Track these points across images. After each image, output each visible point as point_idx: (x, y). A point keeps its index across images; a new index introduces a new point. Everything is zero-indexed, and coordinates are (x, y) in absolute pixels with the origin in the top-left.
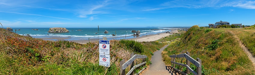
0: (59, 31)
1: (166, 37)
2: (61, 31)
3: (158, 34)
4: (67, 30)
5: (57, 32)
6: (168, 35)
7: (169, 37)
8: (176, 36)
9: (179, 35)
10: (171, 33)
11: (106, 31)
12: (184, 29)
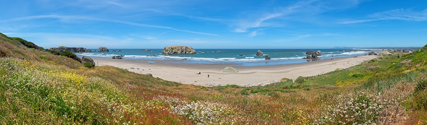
0: (179, 52)
1: (373, 61)
2: (182, 52)
3: (355, 56)
4: (194, 51)
5: (175, 52)
6: (373, 57)
8: (392, 59)
9: (398, 57)
10: (379, 55)
11: (259, 51)
12: (399, 50)
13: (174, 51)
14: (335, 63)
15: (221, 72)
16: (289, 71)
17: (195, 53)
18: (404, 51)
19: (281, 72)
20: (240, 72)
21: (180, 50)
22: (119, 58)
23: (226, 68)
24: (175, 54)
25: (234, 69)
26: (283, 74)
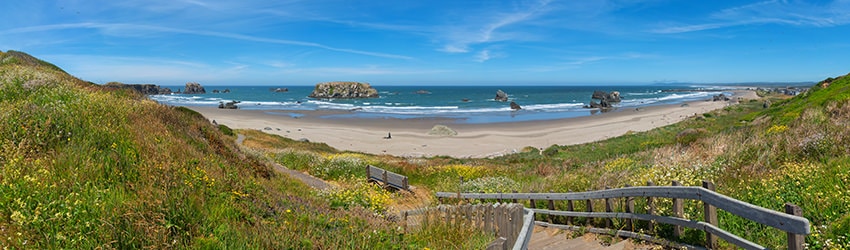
0: (345, 94)
1: (707, 115)
2: (351, 93)
3: (684, 104)
4: (374, 91)
5: (336, 95)
6: (720, 105)
7: (725, 113)
8: (751, 110)
9: (765, 106)
10: (733, 101)
11: (500, 92)
12: (776, 88)
13: (335, 92)
14: (638, 119)
15: (427, 134)
16: (545, 134)
17: (376, 96)
18: (786, 93)
19: (531, 136)
20: (460, 134)
21: (348, 90)
22: (232, 106)
23: (435, 128)
24: (338, 97)
25: (450, 129)
26: (534, 139)
